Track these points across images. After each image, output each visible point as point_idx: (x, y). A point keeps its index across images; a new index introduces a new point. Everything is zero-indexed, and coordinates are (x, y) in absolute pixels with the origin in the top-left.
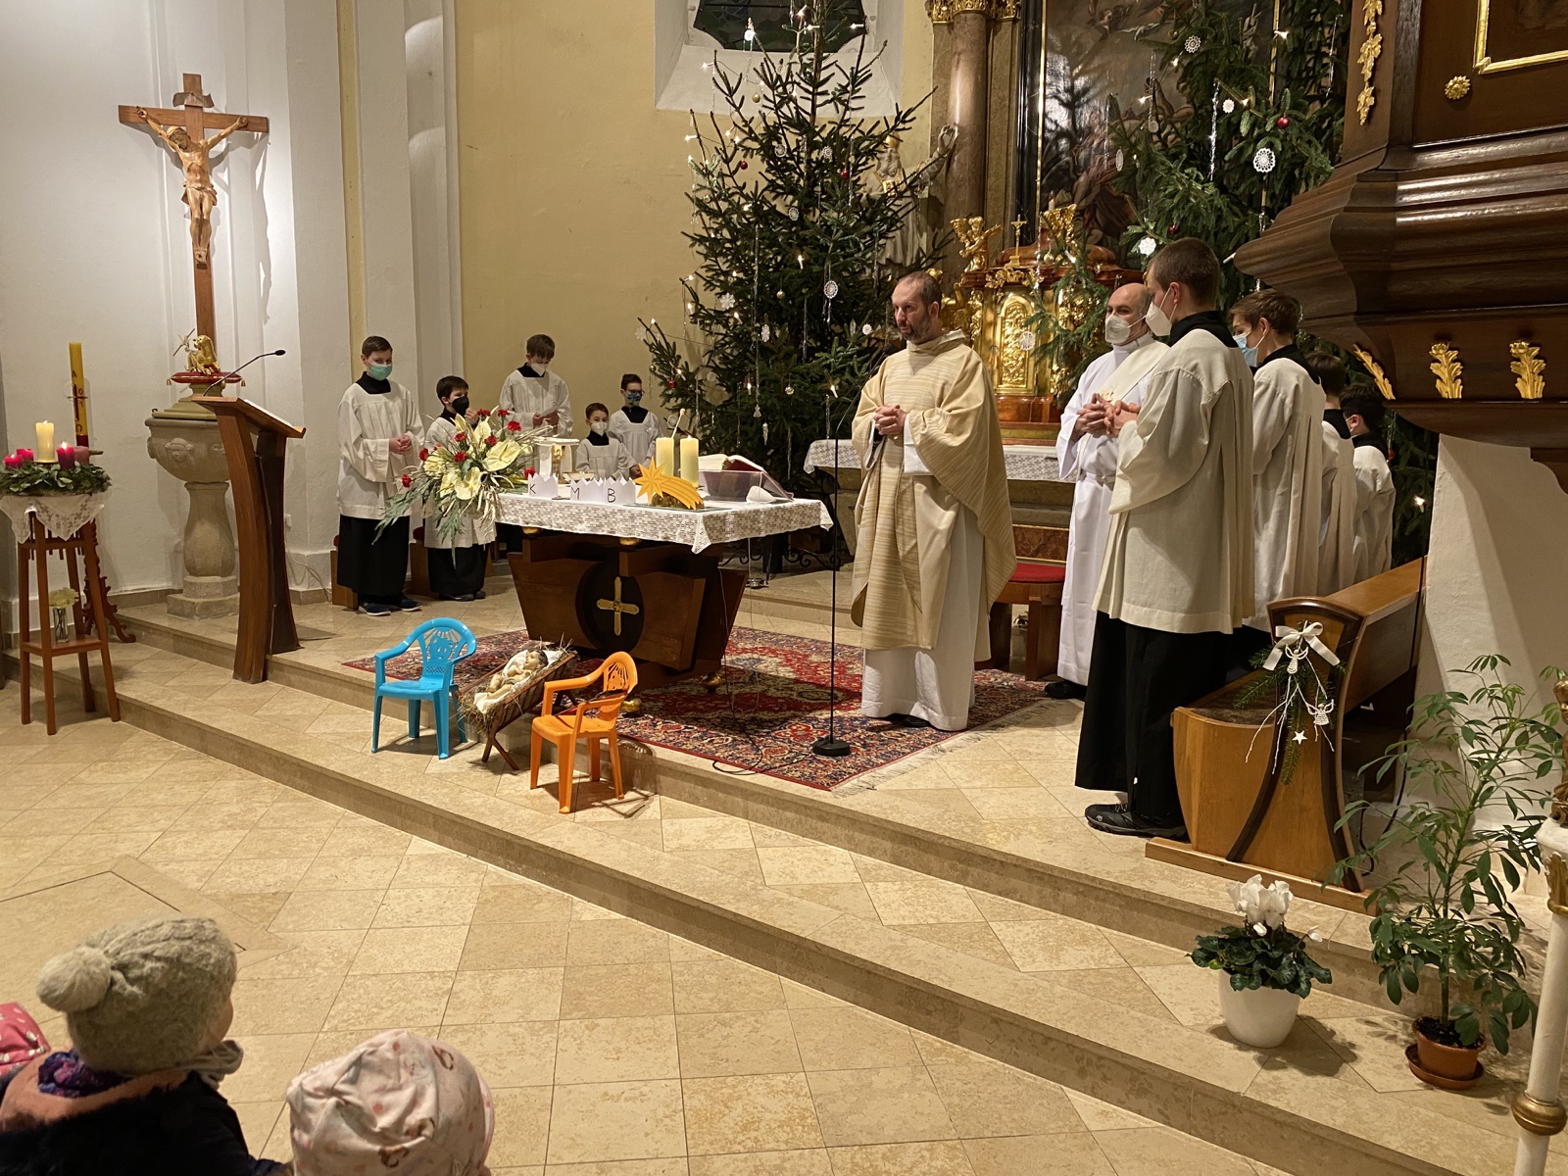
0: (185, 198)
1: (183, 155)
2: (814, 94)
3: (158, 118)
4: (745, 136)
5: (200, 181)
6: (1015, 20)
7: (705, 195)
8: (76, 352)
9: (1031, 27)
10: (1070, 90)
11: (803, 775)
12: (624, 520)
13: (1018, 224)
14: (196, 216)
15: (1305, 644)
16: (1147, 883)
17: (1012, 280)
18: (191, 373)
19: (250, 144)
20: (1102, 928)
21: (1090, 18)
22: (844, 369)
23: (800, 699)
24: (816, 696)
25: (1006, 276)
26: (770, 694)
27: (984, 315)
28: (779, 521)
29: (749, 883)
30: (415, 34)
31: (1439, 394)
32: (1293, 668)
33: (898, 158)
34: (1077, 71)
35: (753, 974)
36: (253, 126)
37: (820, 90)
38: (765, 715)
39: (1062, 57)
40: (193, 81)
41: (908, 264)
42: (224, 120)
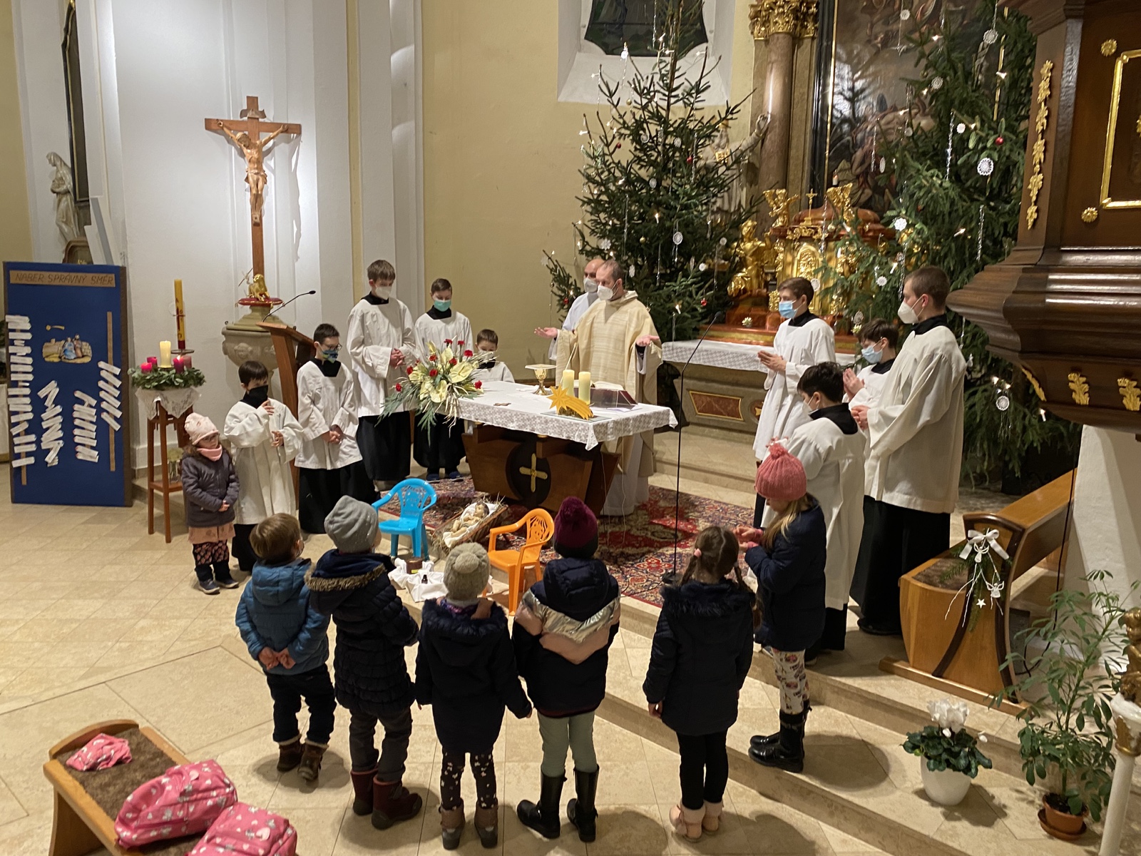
0: (247, 180)
1: (245, 150)
2: (669, 97)
3: (231, 127)
4: (620, 126)
5: (257, 168)
6: (813, 38)
7: (592, 172)
8: (178, 286)
9: (825, 44)
10: (852, 89)
11: (656, 599)
12: (541, 423)
13: (811, 195)
14: (254, 192)
15: (987, 544)
16: (879, 689)
17: (806, 235)
18: (251, 299)
19: (288, 141)
20: (849, 716)
21: (868, 38)
22: (685, 292)
23: (653, 538)
24: (663, 536)
25: (801, 232)
26: (632, 533)
27: (785, 257)
28: (642, 424)
29: (622, 674)
30: (396, 57)
31: (1074, 401)
32: (978, 559)
33: (727, 136)
34: (857, 76)
35: (624, 735)
36: (291, 131)
37: (673, 94)
38: (630, 551)
39: (846, 66)
40: (253, 101)
41: (732, 210)
42: (273, 127)
